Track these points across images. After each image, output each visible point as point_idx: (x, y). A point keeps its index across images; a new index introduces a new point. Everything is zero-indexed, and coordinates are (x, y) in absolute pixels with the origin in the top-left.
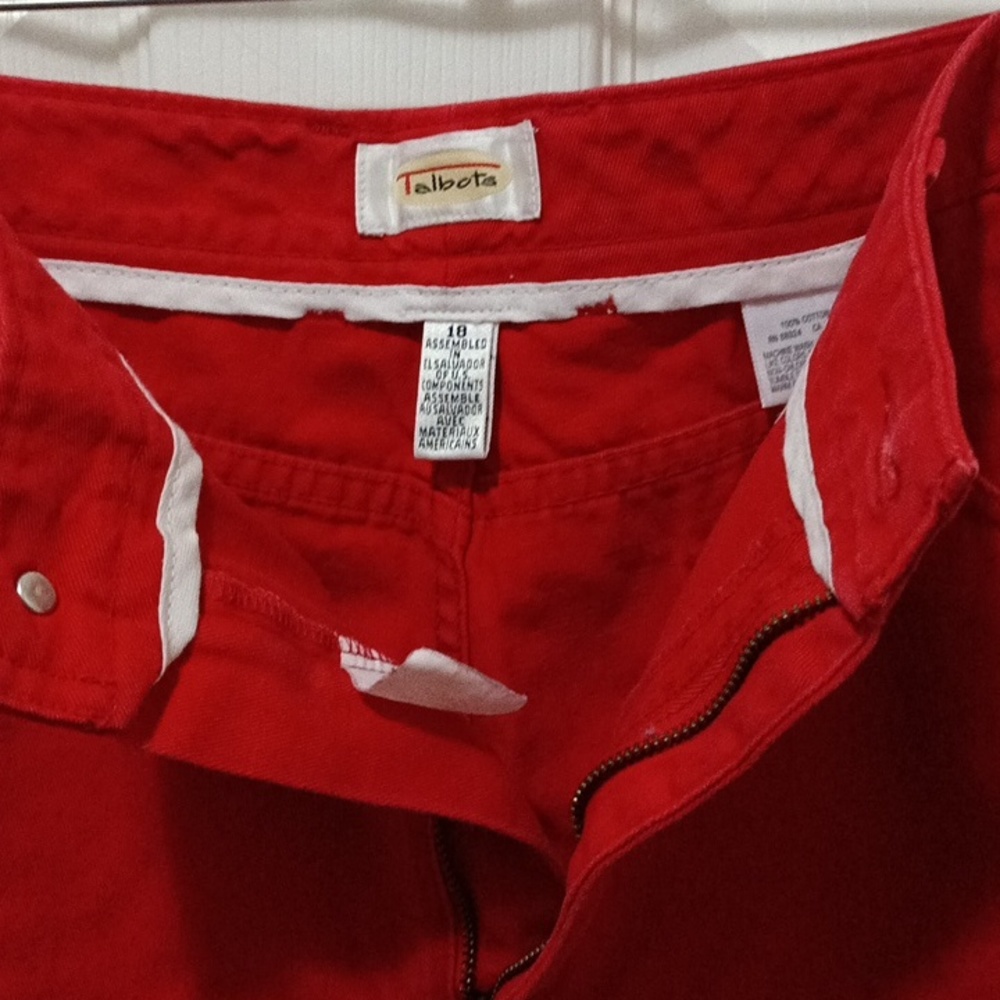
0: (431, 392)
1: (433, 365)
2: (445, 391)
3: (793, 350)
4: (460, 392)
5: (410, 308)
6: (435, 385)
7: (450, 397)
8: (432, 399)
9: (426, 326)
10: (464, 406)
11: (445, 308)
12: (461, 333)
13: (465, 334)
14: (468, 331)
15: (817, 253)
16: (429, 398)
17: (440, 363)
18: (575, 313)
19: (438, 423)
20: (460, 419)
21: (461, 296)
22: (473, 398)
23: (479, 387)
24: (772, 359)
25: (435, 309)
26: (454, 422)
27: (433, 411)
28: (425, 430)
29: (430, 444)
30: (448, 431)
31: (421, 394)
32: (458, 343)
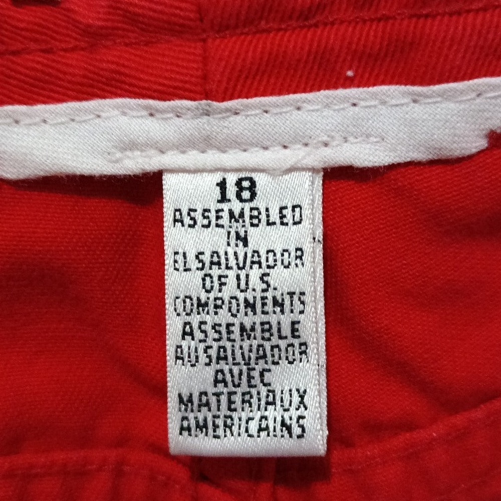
0: (195, 320)
1: (194, 264)
2: (224, 316)
4: (259, 318)
5: (131, 146)
6: (202, 305)
7: (236, 329)
8: (198, 335)
9: (169, 181)
10: (267, 345)
11: (206, 143)
12: (246, 195)
13: (253, 195)
14: (259, 189)
16: (191, 334)
17: (206, 258)
18: (483, 144)
19: (216, 382)
20: (262, 375)
21: (238, 118)
22: (286, 330)
23: (298, 306)
25: (183, 146)
26: (250, 378)
27: (203, 359)
28: (190, 400)
29: (202, 427)
30: (238, 398)
31: (174, 325)
32: (242, 215)
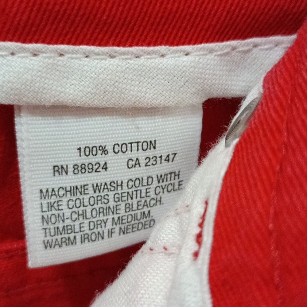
3: (90, 191)
15: (154, 52)
24: (54, 199)
